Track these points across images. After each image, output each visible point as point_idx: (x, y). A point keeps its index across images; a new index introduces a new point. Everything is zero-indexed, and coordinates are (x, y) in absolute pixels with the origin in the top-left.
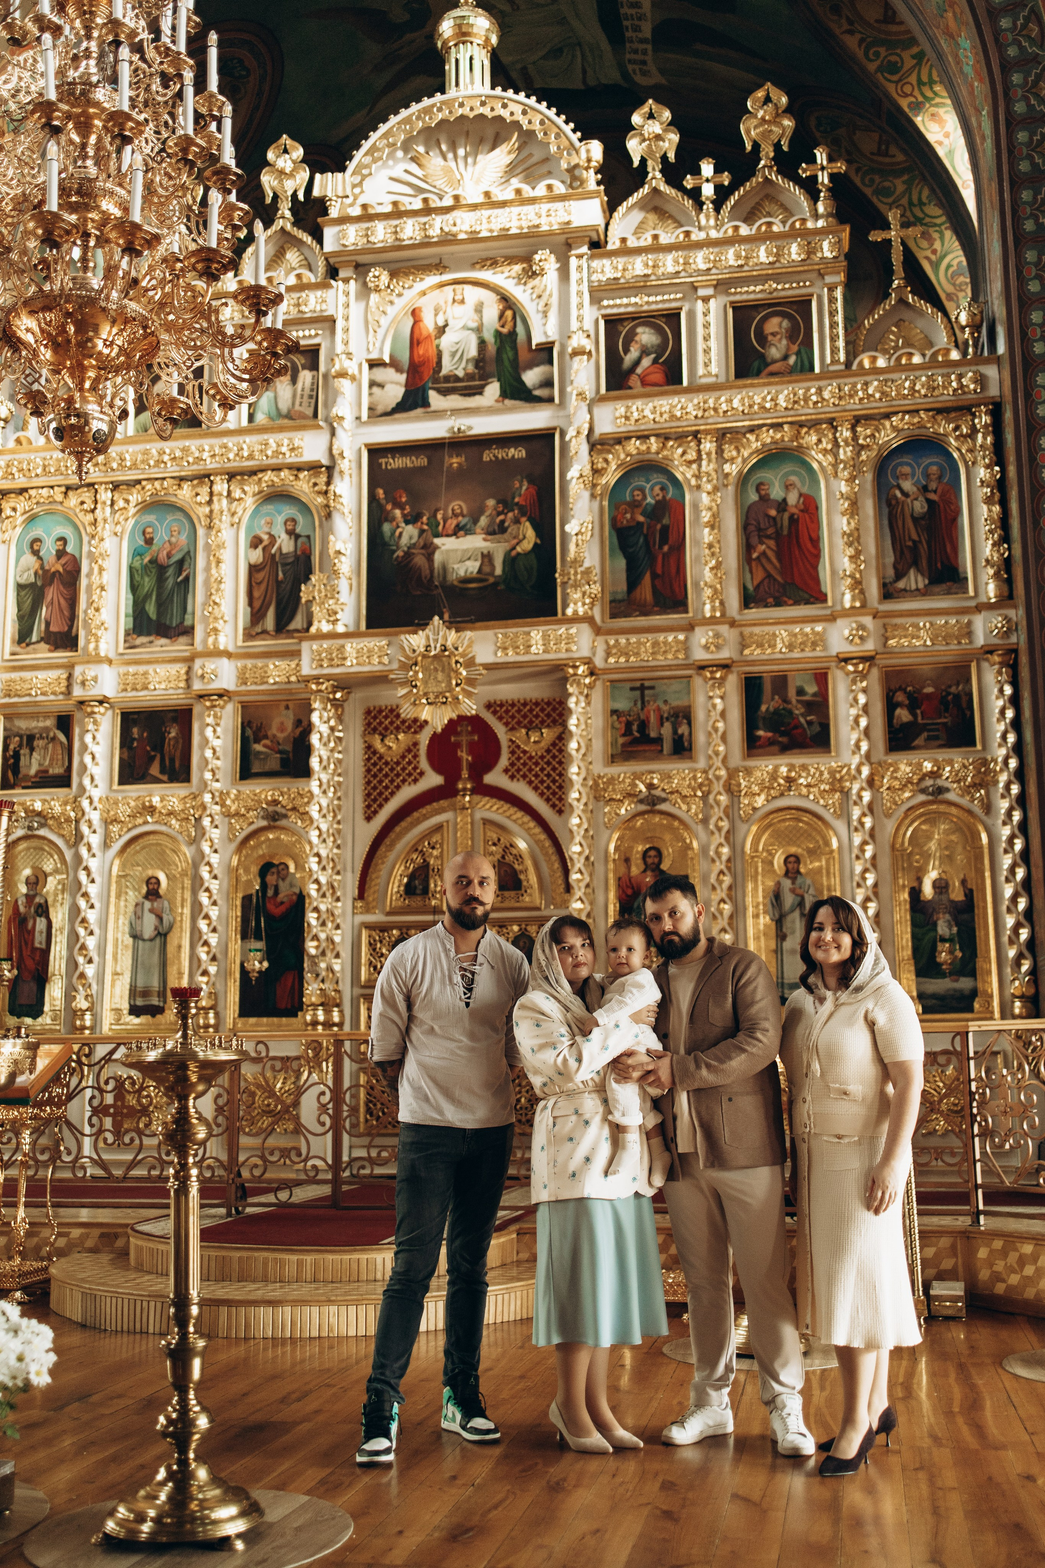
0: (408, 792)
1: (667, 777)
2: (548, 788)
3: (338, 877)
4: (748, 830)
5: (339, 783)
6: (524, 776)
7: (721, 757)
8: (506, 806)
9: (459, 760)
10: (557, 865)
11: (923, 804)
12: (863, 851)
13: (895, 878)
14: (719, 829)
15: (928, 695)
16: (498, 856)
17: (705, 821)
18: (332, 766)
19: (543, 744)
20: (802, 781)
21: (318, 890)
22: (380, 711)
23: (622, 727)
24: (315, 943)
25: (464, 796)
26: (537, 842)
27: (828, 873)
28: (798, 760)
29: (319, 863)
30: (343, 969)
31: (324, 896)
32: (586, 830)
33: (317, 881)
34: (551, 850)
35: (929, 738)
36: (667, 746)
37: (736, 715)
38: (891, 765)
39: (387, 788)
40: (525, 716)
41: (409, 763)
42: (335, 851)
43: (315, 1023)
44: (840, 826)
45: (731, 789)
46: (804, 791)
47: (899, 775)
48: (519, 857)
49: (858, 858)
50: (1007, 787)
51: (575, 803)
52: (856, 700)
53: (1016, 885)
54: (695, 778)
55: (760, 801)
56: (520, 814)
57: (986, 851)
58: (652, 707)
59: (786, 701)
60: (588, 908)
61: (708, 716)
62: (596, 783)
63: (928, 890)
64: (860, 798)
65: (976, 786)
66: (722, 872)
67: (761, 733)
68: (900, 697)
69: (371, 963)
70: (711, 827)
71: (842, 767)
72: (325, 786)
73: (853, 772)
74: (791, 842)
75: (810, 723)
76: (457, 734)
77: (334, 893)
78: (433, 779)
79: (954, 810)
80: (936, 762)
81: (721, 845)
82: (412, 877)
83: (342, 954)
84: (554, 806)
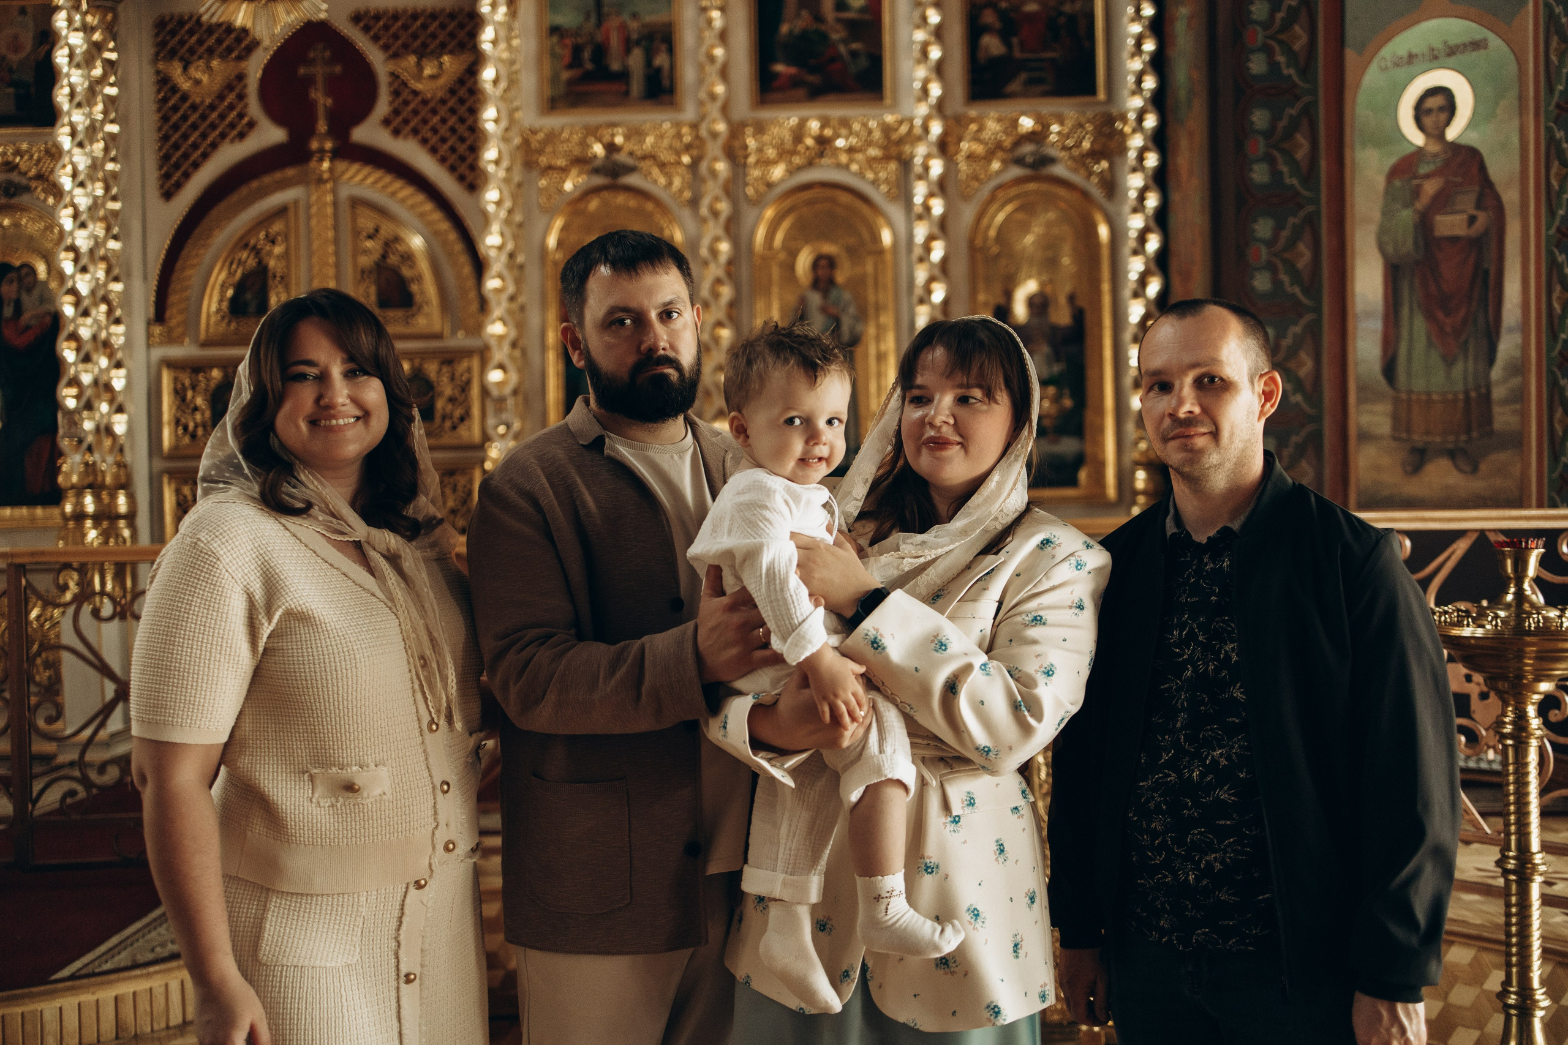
0: (229, 154)
1: (635, 133)
2: (453, 149)
3: (117, 287)
4: (758, 219)
5: (112, 137)
6: (415, 132)
7: (719, 104)
8: (388, 179)
9: (312, 105)
10: (467, 270)
11: (1019, 181)
12: (927, 249)
13: (973, 292)
14: (715, 214)
15: (1030, 16)
16: (376, 256)
17: (694, 203)
18: (100, 107)
19: (442, 81)
20: (840, 143)
21: (76, 305)
22: (181, 22)
23: (566, 54)
24: (73, 391)
25: (321, 160)
26: (437, 234)
27: (876, 284)
28: (837, 111)
29: (76, 261)
30: (130, 431)
31: (86, 313)
32: (510, 212)
33: (73, 291)
34: (459, 247)
35: (1030, 82)
36: (637, 86)
37: (742, 38)
38: (973, 120)
39: (195, 146)
40: (415, 36)
41: (231, 107)
42: (113, 245)
43: (80, 516)
44: (896, 212)
45: (734, 153)
46: (844, 158)
47: (986, 135)
48: (408, 257)
49: (921, 260)
50: (1141, 158)
51: (491, 168)
52: (924, 19)
53: (1148, 303)
54: (679, 136)
55: (778, 172)
56: (408, 191)
57: (1105, 253)
58: (613, 23)
59: (818, 18)
60: (513, 334)
61: (700, 39)
62: (526, 142)
63: (1020, 310)
64: (926, 168)
65: (1096, 155)
66: (718, 281)
67: (780, 68)
68: (989, 17)
69: (177, 422)
70: (704, 211)
71: (901, 122)
72: (80, 137)
73: (918, 131)
74: (824, 235)
75: (854, 54)
76: (310, 63)
77: (110, 312)
78: (271, 134)
79: (1062, 192)
80: (1038, 118)
81: (717, 239)
82: (241, 287)
83: (129, 407)
84: (461, 179)
